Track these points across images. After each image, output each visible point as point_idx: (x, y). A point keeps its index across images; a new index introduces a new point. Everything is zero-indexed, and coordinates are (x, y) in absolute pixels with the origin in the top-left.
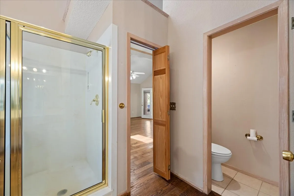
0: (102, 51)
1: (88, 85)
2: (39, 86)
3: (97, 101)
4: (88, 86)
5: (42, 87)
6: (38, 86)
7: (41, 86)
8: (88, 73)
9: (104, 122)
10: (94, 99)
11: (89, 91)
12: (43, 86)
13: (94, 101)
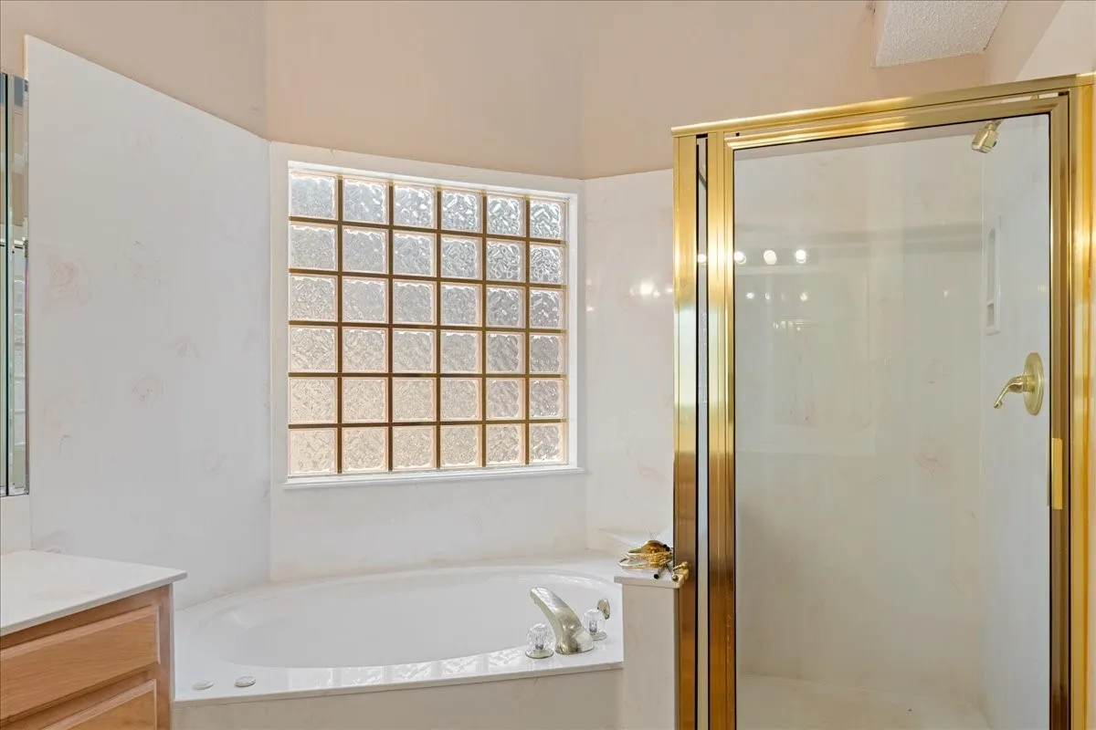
0: (1049, 113)
1: (989, 303)
2: (787, 323)
3: (1033, 390)
4: (991, 306)
5: (795, 326)
6: (784, 323)
7: (791, 323)
8: (992, 234)
9: (1058, 505)
10: (1014, 380)
11: (997, 332)
12: (799, 322)
13: (1015, 388)
